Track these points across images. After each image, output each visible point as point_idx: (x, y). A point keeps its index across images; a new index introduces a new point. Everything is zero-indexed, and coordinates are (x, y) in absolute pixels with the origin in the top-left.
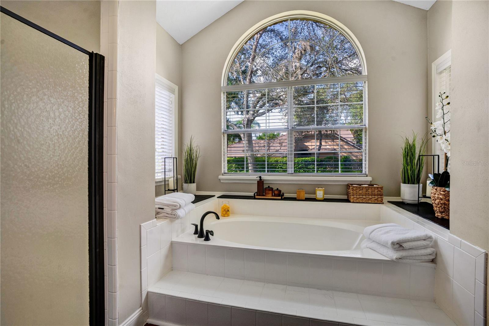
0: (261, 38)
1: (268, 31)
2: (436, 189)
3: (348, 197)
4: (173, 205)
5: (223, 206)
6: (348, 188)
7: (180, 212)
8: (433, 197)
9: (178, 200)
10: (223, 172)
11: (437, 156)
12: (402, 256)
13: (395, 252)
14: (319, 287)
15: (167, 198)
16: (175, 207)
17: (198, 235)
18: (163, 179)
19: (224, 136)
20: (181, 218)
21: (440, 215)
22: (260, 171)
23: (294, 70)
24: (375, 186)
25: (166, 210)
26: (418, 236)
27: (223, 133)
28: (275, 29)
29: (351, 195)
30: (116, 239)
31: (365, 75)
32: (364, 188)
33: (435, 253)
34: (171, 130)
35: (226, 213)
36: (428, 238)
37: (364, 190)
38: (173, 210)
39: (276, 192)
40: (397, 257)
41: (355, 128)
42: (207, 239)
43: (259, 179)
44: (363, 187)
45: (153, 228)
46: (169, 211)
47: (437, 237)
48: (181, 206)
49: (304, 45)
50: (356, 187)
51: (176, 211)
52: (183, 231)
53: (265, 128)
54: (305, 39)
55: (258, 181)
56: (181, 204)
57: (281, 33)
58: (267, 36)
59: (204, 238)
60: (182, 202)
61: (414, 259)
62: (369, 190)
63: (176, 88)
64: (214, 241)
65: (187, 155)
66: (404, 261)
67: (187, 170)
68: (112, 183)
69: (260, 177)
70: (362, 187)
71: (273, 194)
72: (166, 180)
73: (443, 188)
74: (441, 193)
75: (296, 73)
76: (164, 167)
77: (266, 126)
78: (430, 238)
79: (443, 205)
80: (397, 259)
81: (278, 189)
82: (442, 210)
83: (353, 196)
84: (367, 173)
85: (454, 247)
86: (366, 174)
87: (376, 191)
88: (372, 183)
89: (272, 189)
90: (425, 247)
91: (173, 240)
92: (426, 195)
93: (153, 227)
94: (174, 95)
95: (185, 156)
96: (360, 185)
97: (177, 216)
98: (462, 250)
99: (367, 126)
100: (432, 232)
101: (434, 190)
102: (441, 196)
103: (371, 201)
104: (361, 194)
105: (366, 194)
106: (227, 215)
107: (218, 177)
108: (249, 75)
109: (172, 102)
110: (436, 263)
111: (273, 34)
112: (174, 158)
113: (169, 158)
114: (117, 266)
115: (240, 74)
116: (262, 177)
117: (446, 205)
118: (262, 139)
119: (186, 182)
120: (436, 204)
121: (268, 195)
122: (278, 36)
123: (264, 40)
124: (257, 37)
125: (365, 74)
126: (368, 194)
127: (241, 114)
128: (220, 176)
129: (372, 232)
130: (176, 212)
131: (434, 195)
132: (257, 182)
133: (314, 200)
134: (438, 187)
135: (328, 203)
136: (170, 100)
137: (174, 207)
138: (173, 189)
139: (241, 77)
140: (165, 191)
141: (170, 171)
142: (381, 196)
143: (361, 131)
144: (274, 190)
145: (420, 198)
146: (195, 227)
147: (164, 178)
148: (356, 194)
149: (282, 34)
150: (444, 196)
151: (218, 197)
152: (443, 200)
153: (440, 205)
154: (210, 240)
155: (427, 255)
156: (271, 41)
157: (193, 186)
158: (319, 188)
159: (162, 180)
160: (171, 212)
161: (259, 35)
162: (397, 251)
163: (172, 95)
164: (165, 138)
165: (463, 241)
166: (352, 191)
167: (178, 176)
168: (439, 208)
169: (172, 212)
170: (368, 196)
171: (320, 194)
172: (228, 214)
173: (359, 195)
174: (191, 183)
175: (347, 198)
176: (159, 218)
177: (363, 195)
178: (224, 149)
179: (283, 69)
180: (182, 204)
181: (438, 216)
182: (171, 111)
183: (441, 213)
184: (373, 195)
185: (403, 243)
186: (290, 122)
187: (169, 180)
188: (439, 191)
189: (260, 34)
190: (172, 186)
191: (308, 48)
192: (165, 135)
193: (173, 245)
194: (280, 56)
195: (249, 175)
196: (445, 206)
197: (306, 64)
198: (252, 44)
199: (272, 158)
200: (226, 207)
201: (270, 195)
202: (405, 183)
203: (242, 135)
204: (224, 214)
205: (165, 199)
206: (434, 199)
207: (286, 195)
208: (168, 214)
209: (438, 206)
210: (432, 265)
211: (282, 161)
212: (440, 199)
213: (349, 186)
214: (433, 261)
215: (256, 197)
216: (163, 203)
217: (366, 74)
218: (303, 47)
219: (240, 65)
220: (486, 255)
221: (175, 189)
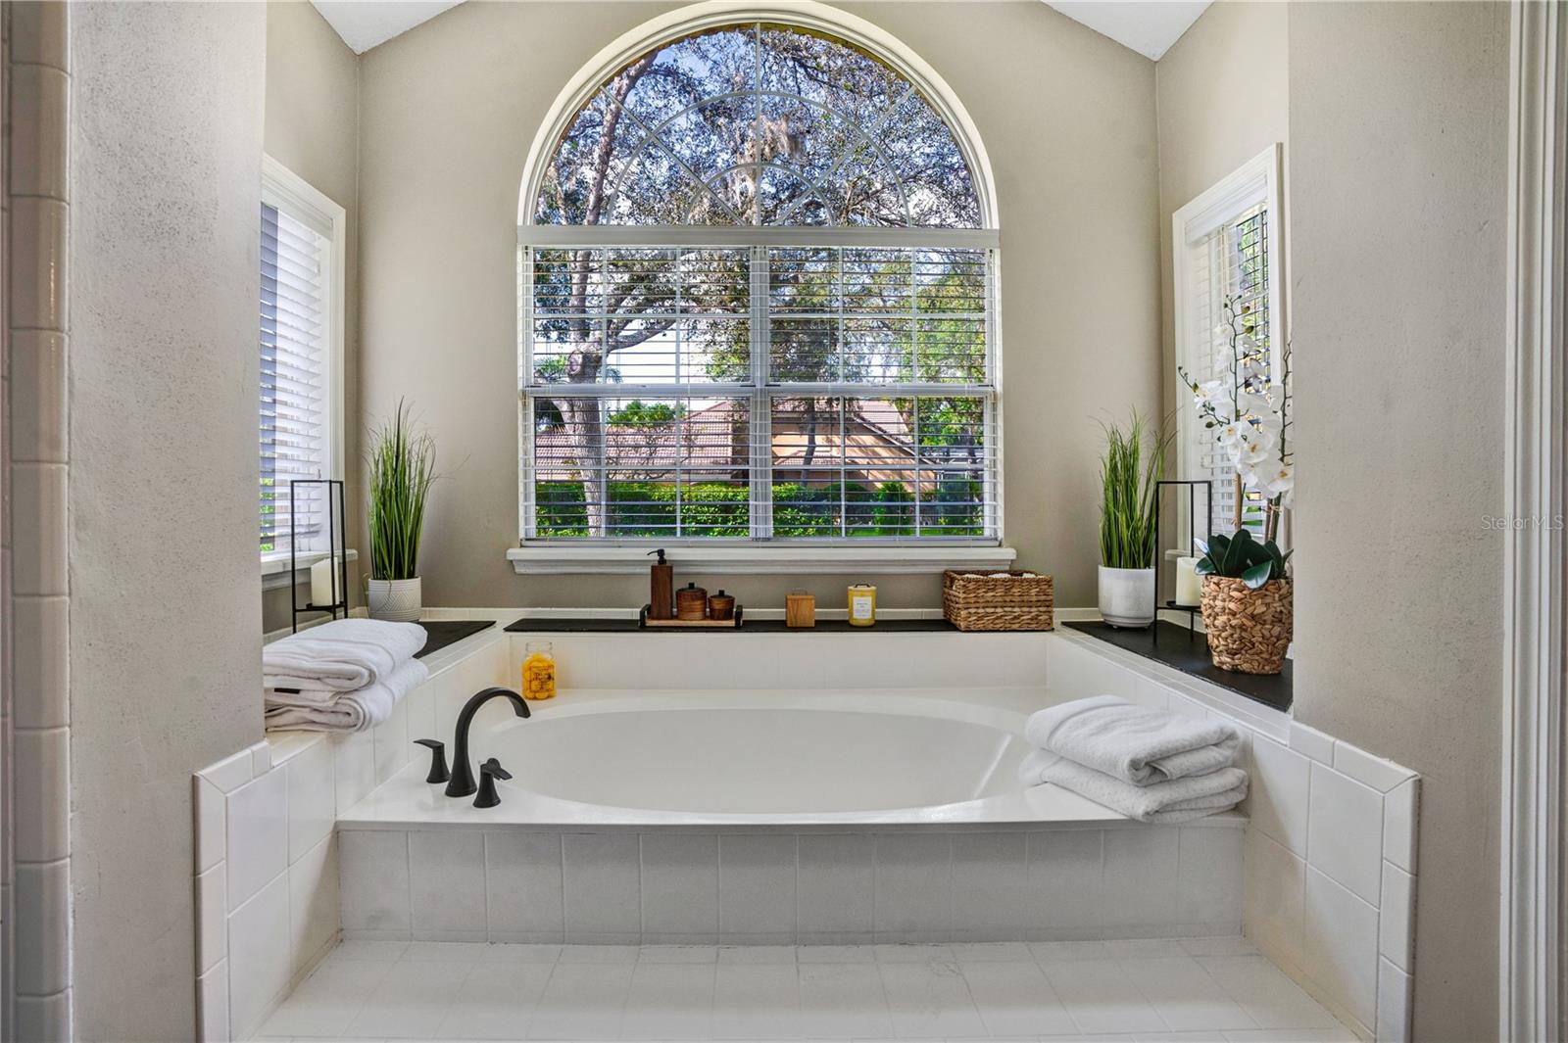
0: (633, 92)
1: (656, 72)
2: (1218, 584)
3: (946, 613)
4: (339, 675)
5: (531, 663)
6: (948, 583)
7: (372, 702)
8: (1208, 606)
9: (363, 653)
10: (522, 535)
11: (1206, 485)
12: (1161, 802)
13: (1140, 793)
14: (906, 936)
15: (314, 645)
16: (350, 682)
17: (447, 783)
18: (284, 565)
19: (524, 405)
20: (376, 725)
21: (1229, 660)
22: (659, 532)
23: (739, 205)
24: (1026, 576)
25: (310, 695)
26: (1200, 736)
27: (524, 393)
28: (678, 67)
29: (960, 606)
30: (68, 860)
31: (991, 230)
32: (999, 583)
33: (1247, 784)
34: (315, 375)
35: (542, 688)
36: (1225, 738)
37: (1000, 591)
38: (340, 693)
39: (718, 605)
40: (1149, 809)
41: (963, 392)
42: (487, 799)
43: (658, 558)
44: (996, 580)
45: (254, 781)
46: (324, 701)
47: (1250, 732)
48: (375, 675)
49: (772, 132)
50: (977, 581)
51: (354, 696)
52: (382, 772)
53: (673, 381)
54: (775, 111)
55: (653, 567)
56: (375, 669)
57: (697, 83)
58: (653, 89)
59: (474, 796)
60: (377, 659)
61: (1194, 807)
62: (1014, 590)
63: (339, 215)
64: (519, 805)
65: (385, 474)
66: (1168, 818)
67: (382, 526)
68: (40, 595)
69: (661, 553)
70: (993, 580)
71: (708, 610)
72: (296, 568)
73: (1238, 580)
74: (1232, 594)
75: (746, 215)
76: (289, 516)
77: (678, 376)
78: (1232, 736)
79: (1238, 631)
80: (1147, 814)
81: (722, 593)
82: (1235, 647)
83: (966, 611)
84: (1001, 535)
85: (1310, 763)
86: (996, 539)
87: (1034, 592)
88: (1017, 567)
89: (702, 594)
90: (1219, 768)
91: (341, 817)
92: (1174, 602)
93: (254, 778)
94: (332, 240)
95: (372, 473)
96: (986, 573)
97: (358, 718)
98: (1337, 773)
99: (999, 388)
100: (1232, 718)
101: (1212, 586)
102: (1232, 606)
103: (1017, 625)
104: (992, 604)
105: (1005, 601)
106: (547, 694)
107: (505, 554)
108: (590, 207)
109: (319, 266)
110: (1247, 815)
111: (673, 83)
112: (331, 482)
113: (306, 484)
114: (70, 990)
115: (559, 202)
116: (667, 551)
117: (1246, 630)
118: (629, 424)
119: (381, 574)
120: (1217, 627)
121: (691, 615)
122: (689, 93)
123: (641, 101)
124: (620, 88)
125: (991, 226)
126: (1011, 601)
127: (559, 338)
128: (510, 551)
129: (1057, 728)
130: (356, 701)
131: (1211, 602)
132: (648, 570)
133: (845, 626)
134: (1223, 575)
135: (890, 634)
136: (314, 260)
137: (347, 683)
138: (331, 604)
139: (562, 212)
140: (295, 611)
141: (313, 531)
142: (1048, 606)
143: (979, 402)
144: (709, 596)
145: (1159, 611)
146: (434, 754)
147: (290, 561)
148: (975, 603)
149: (700, 89)
150: (1242, 604)
151: (507, 629)
152: (1238, 616)
153: (1229, 631)
154: (499, 802)
155: (1226, 791)
156: (665, 106)
157: (409, 590)
158: (860, 588)
159: (281, 570)
160: (331, 703)
161: (626, 81)
162: (1145, 787)
163: (321, 242)
164: (292, 406)
165: (1338, 742)
166: (965, 595)
167: (348, 552)
168: (1226, 639)
169: (337, 703)
170: (1010, 609)
171: (862, 606)
172: (548, 690)
173: (984, 608)
174: (399, 576)
175: (942, 618)
176: (279, 729)
177: (996, 607)
178: (525, 453)
179: (705, 200)
180: (377, 667)
181: (1223, 663)
182: (316, 300)
183: (1232, 653)
184: (1026, 604)
185: (1163, 763)
186: (761, 365)
187: (310, 569)
188: (1226, 589)
189: (628, 76)
190: (323, 591)
191: (784, 140)
192: (292, 392)
193: (340, 836)
194: (692, 158)
195: (621, 544)
196: (1243, 634)
197: (773, 190)
198: (603, 107)
199: (663, 486)
200: (540, 665)
201: (698, 614)
202: (1109, 563)
203: (564, 407)
204: (535, 692)
205: (305, 652)
206: (1213, 614)
207: (750, 613)
208: (321, 711)
209: (1223, 635)
210: (1235, 821)
211: (696, 496)
212: (1228, 614)
213: (952, 580)
214: (1238, 809)
215: (650, 623)
216: (295, 669)
217: (996, 226)
218: (769, 136)
219: (559, 174)
220: (1419, 785)
221: (337, 603)
